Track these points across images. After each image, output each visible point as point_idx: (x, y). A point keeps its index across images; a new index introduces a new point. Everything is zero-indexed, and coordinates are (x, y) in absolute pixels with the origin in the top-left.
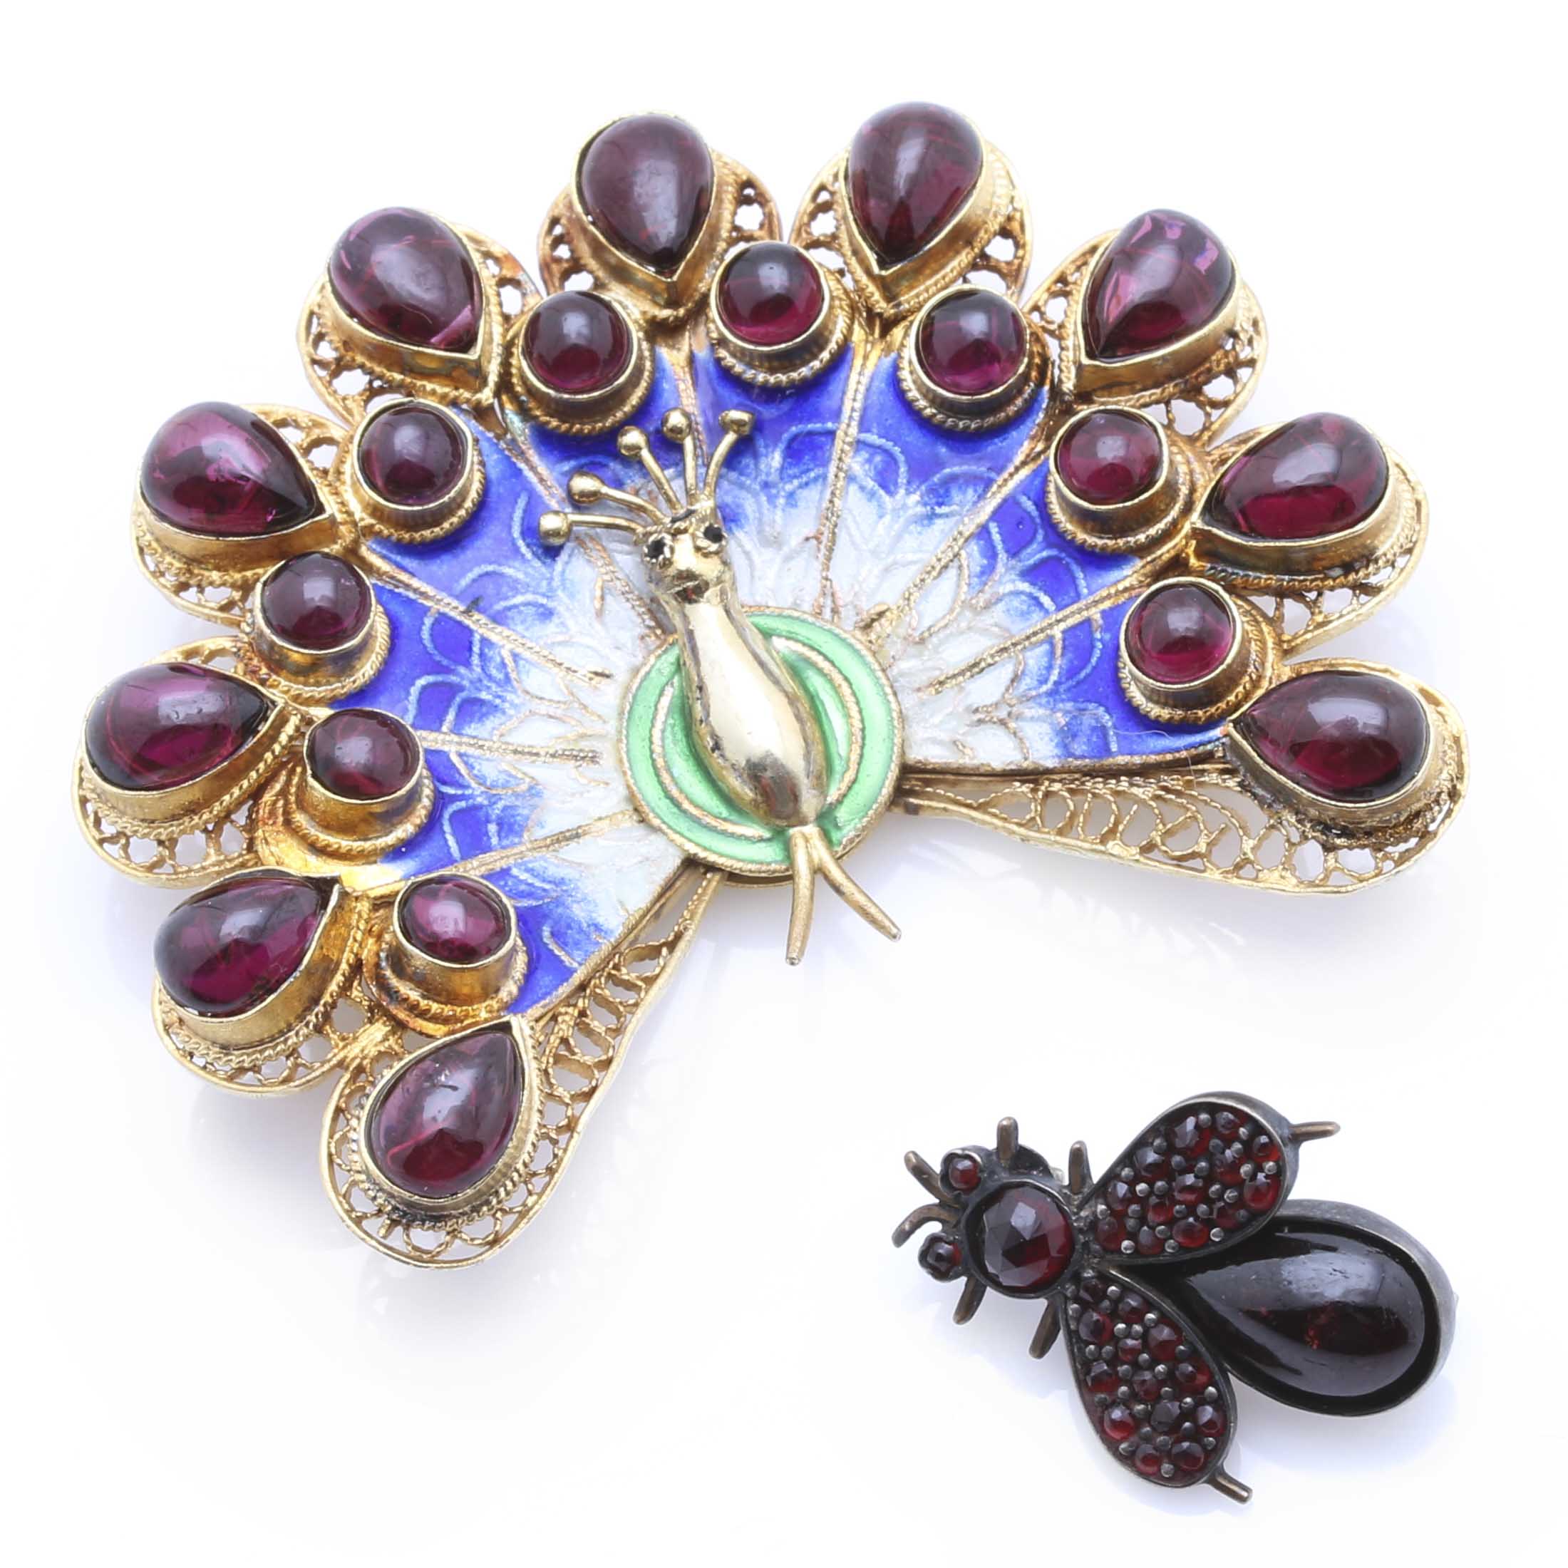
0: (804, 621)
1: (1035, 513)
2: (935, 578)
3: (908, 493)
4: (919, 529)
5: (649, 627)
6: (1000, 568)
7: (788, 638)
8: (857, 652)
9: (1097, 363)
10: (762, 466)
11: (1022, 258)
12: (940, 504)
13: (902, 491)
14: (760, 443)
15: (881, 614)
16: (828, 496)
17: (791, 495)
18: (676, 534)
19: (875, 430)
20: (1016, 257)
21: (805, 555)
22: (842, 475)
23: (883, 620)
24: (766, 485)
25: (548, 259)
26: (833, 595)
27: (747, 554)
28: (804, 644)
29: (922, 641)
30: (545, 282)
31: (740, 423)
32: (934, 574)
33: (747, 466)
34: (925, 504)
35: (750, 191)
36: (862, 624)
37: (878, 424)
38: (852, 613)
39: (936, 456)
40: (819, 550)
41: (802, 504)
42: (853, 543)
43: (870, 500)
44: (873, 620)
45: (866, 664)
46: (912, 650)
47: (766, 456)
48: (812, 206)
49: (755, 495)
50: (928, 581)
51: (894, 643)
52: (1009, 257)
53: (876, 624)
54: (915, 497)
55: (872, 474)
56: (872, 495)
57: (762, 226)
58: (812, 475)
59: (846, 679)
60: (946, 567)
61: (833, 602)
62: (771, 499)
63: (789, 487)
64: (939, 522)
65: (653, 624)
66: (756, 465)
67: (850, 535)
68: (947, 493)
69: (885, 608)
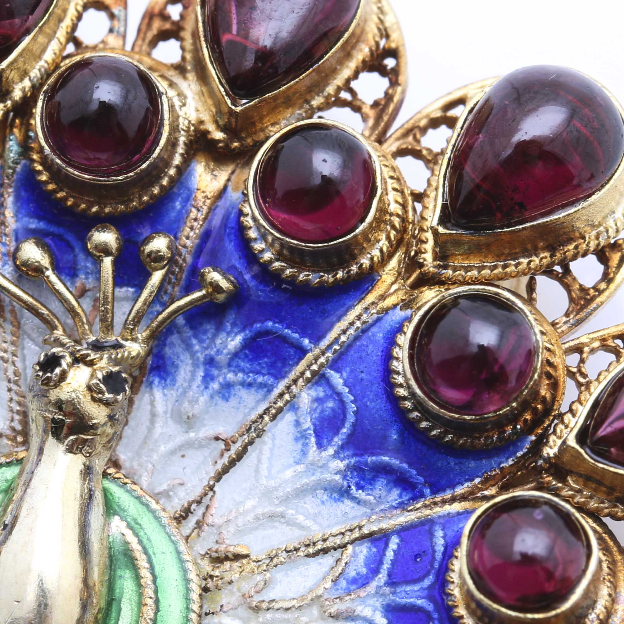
0: (157, 518)
1: (439, 556)
2: (308, 556)
3: (336, 455)
4: (325, 497)
5: (13, 429)
6: (372, 587)
7: (129, 527)
8: (187, 581)
9: (582, 451)
10: (218, 341)
11: (601, 292)
12: (359, 487)
13: (331, 451)
14: (231, 317)
15: (237, 557)
16: (261, 410)
17: (228, 386)
18: (78, 360)
19: (345, 375)
20: (595, 288)
21: (206, 452)
22: (287, 397)
23: (236, 564)
24: (210, 362)
25: (157, 10)
26: (208, 507)
27: (153, 415)
28: (140, 542)
29: (257, 609)
30: (139, 30)
31: (217, 288)
32: (311, 550)
33: (205, 332)
34: (345, 477)
35: (390, 63)
36: (214, 555)
37: (352, 371)
38: (214, 538)
39: (385, 437)
40: (222, 455)
41: (233, 401)
42: (257, 471)
43: (297, 439)
44: (227, 558)
45: (188, 599)
46: (243, 612)
47: (228, 334)
48: (439, 114)
49: (195, 365)
50: (301, 553)
51: (232, 593)
52: (589, 283)
53: (227, 564)
54: (341, 465)
55: (316, 415)
56: (302, 436)
57: (376, 104)
58: (260, 379)
59: (157, 602)
60: (325, 551)
61: (204, 515)
62: (208, 378)
63: (230, 376)
64: (348, 502)
65: (19, 427)
66: (215, 336)
67: (259, 461)
68: (372, 481)
69: (245, 552)
